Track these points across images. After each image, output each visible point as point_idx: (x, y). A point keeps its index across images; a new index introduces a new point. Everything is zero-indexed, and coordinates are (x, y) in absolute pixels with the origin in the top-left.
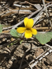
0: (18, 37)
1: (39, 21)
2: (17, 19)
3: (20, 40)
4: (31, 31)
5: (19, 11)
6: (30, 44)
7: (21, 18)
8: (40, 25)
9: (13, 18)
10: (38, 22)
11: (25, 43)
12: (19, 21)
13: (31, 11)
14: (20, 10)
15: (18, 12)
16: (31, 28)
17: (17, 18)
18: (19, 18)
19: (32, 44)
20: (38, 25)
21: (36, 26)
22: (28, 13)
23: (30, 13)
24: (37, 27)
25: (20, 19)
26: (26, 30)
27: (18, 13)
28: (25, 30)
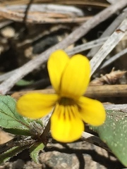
0: (24, 128)
1: (117, 56)
2: (19, 45)
3: (33, 141)
4: (80, 109)
5: (28, 8)
6: (75, 158)
7: (38, 41)
8: (119, 72)
9: (4, 41)
10: (113, 59)
11: (56, 153)
12: (28, 52)
13: (79, 11)
14: (34, 7)
15: (26, 13)
16: (78, 97)
17: (21, 39)
18: (28, 41)
19: (87, 157)
20: (113, 74)
21: (104, 78)
22: (70, 20)
23: (78, 20)
24: (105, 83)
25: (33, 44)
26: (57, 106)
27: (25, 18)
28: (54, 105)
